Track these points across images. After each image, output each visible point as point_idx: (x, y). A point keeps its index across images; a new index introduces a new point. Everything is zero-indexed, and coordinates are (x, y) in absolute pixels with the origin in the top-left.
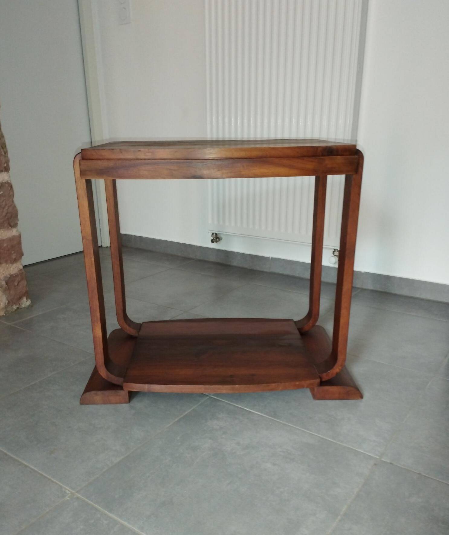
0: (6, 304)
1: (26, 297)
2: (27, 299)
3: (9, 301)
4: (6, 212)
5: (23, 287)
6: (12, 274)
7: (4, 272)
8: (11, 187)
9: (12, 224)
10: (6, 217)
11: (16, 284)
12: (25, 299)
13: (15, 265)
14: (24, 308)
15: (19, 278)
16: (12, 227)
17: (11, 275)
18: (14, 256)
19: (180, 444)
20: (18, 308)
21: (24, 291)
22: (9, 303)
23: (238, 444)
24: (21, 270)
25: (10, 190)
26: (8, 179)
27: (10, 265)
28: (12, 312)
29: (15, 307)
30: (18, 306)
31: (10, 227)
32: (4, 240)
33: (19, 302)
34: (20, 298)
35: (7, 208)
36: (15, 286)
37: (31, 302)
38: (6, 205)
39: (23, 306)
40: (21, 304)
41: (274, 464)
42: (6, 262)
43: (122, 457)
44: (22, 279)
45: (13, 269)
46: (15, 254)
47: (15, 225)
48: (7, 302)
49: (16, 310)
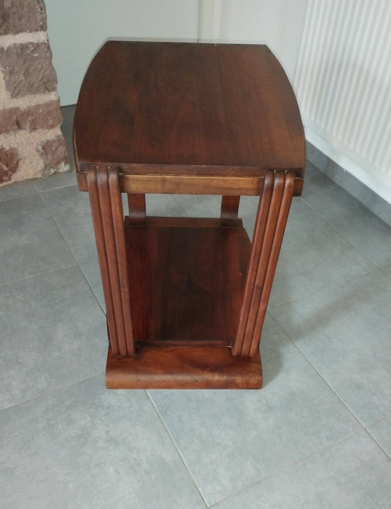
0: (43, 168)
1: (65, 163)
2: (65, 165)
3: (45, 165)
4: (42, 76)
5: (62, 153)
6: (49, 139)
7: (40, 138)
8: (49, 48)
9: (50, 88)
10: (43, 81)
11: (54, 149)
12: (63, 164)
13: (52, 131)
14: (62, 172)
15: (56, 144)
16: (49, 91)
17: (48, 141)
18: (51, 123)
19: (64, 410)
20: (56, 172)
21: (62, 157)
22: (46, 166)
23: (108, 432)
24: (58, 136)
25: (46, 52)
26: (45, 38)
27: (47, 130)
28: (50, 176)
29: (52, 171)
30: (55, 170)
31: (47, 92)
32: (39, 106)
33: (57, 167)
34: (59, 163)
35: (43, 71)
36: (53, 151)
37: (69, 167)
38: (42, 68)
39: (61, 171)
40: (59, 169)
41: (116, 471)
42: (42, 127)
43: (13, 405)
44: (60, 145)
45: (51, 134)
46: (52, 120)
47: (54, 89)
48: (44, 165)
49: (53, 174)
